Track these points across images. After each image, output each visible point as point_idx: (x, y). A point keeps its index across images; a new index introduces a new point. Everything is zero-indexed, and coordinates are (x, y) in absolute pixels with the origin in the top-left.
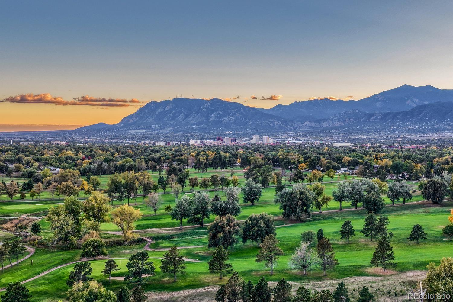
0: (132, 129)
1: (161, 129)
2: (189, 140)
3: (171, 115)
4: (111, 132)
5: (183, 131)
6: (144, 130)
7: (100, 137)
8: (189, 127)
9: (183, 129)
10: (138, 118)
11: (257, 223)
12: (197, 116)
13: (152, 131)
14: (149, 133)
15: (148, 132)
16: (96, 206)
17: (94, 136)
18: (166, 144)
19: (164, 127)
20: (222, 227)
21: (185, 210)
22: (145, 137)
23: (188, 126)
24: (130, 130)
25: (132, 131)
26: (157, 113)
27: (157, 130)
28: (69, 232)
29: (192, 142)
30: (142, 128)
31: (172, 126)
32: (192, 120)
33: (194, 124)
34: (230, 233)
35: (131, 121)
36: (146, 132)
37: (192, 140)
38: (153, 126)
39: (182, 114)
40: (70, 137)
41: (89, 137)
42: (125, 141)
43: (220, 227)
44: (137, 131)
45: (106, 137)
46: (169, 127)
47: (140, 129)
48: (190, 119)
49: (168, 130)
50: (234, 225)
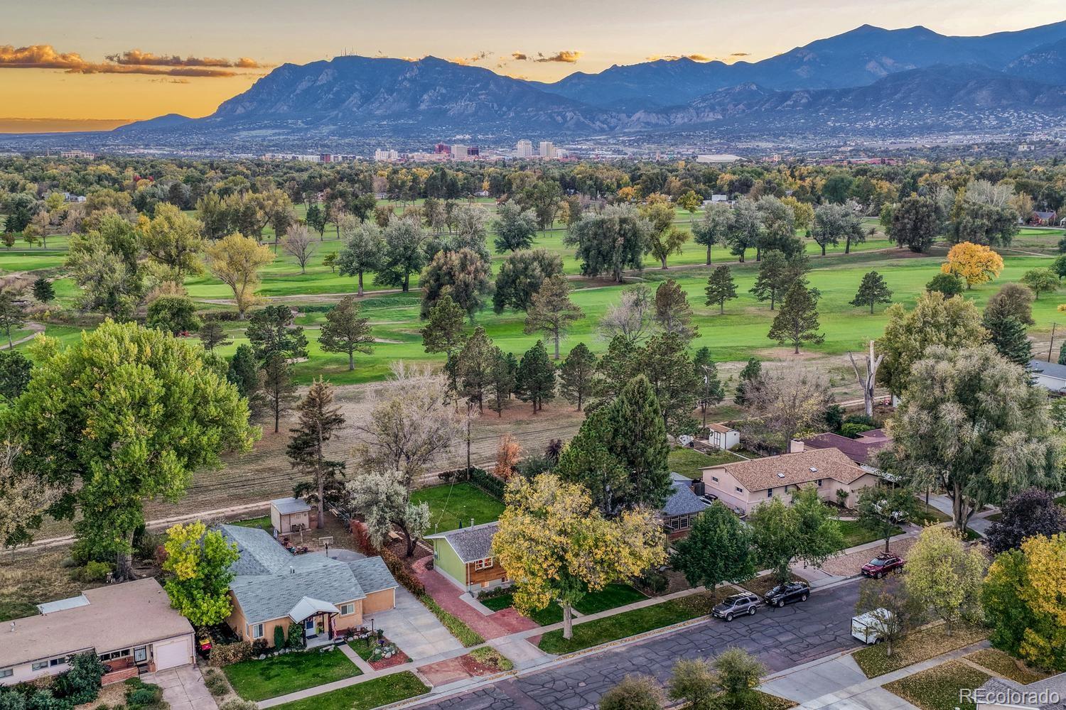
0: (244, 129)
1: (307, 130)
2: (372, 153)
3: (331, 96)
4: (196, 134)
5: (357, 133)
6: (270, 132)
7: (172, 146)
8: (373, 125)
9: (359, 128)
10: (255, 104)
11: (526, 268)
12: (391, 99)
13: (288, 134)
14: (281, 137)
15: (279, 134)
16: (173, 236)
17: (159, 145)
18: (322, 158)
19: (315, 123)
20: (450, 274)
21: (368, 254)
22: (274, 146)
23: (370, 123)
24: (239, 130)
25: (244, 134)
26: (298, 91)
27: (300, 130)
28: (116, 288)
29: (379, 155)
30: (266, 127)
31: (333, 121)
32: (378, 108)
33: (384, 118)
34: (467, 285)
35: (240, 110)
36: (275, 134)
37: (379, 150)
38: (290, 121)
39: (356, 94)
40: (103, 145)
41: (147, 146)
42: (228, 155)
43: (445, 274)
44: (254, 133)
45: (185, 145)
46: (327, 125)
47: (260, 128)
48: (377, 104)
49: (325, 130)
50: (477, 270)
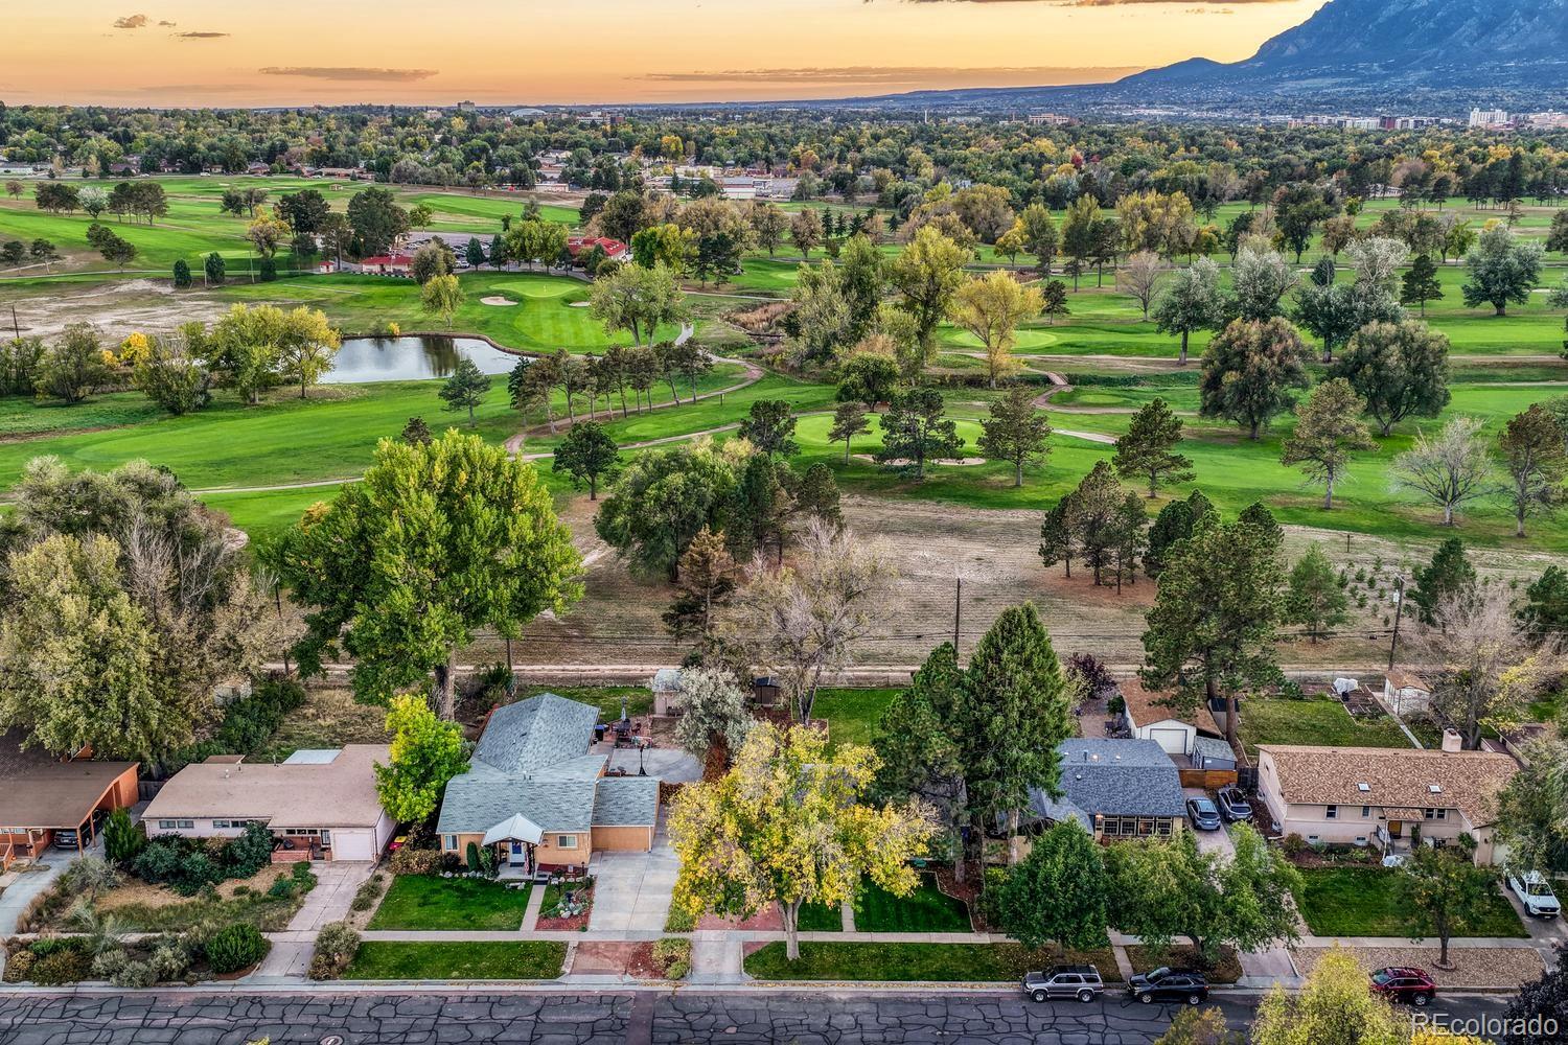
0: (1291, 78)
1: (1385, 77)
2: (1462, 113)
3: (1431, 25)
4: (1223, 86)
5: (1465, 82)
6: (1329, 81)
7: (1184, 104)
8: (1492, 69)
9: (1467, 73)
10: (1314, 40)
11: (1376, 353)
12: (1529, 27)
13: (1355, 84)
14: (1344, 89)
15: (1341, 85)
17: (1168, 102)
18: (1382, 123)
19: (1396, 69)
21: (1197, 306)
22: (1325, 103)
23: (1486, 65)
24: (1283, 80)
25: (1290, 85)
26: (1380, 20)
27: (1373, 78)
29: (1477, 118)
30: (1324, 75)
31: (1428, 63)
32: (1504, 42)
33: (1511, 57)
34: (1262, 373)
35: (1291, 50)
36: (1334, 85)
37: (1477, 110)
38: (1361, 65)
39: (1473, 21)
40: (1095, 104)
41: (1150, 105)
42: (1256, 116)
44: (1305, 83)
45: (1200, 102)
46: (1416, 69)
47: (1315, 76)
48: (1503, 36)
49: (1412, 78)
50: (1285, 352)
